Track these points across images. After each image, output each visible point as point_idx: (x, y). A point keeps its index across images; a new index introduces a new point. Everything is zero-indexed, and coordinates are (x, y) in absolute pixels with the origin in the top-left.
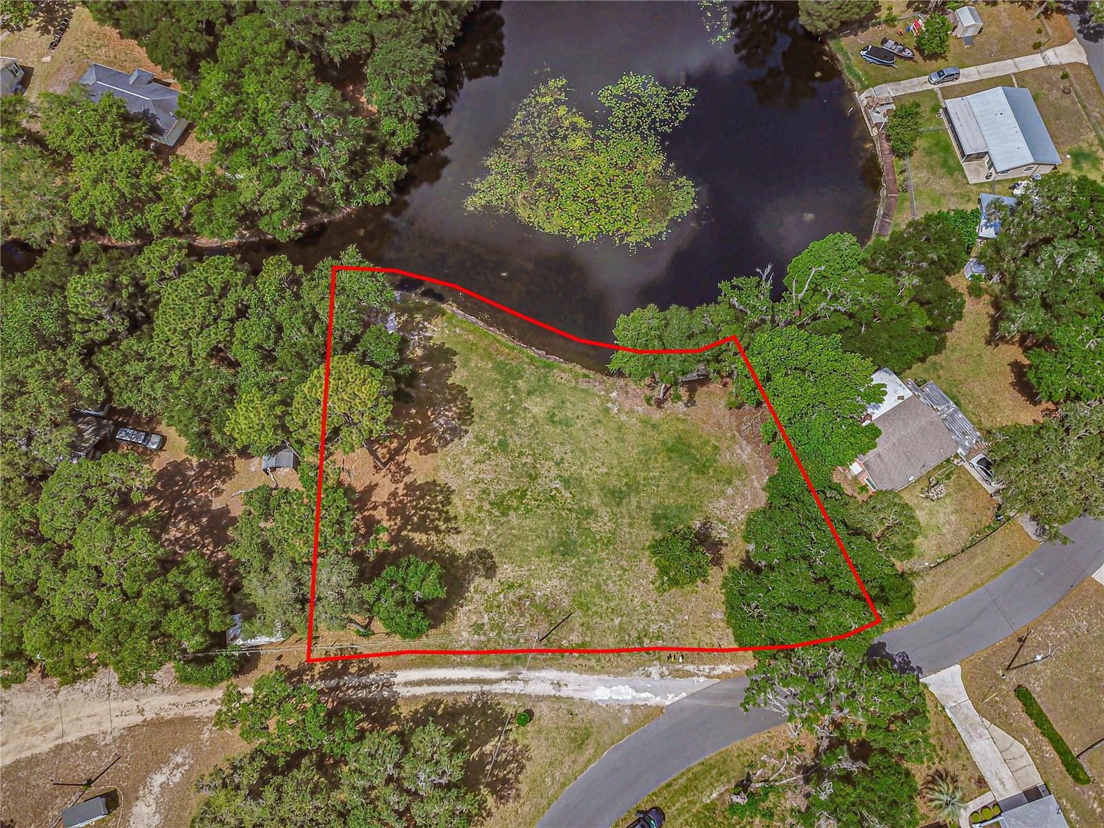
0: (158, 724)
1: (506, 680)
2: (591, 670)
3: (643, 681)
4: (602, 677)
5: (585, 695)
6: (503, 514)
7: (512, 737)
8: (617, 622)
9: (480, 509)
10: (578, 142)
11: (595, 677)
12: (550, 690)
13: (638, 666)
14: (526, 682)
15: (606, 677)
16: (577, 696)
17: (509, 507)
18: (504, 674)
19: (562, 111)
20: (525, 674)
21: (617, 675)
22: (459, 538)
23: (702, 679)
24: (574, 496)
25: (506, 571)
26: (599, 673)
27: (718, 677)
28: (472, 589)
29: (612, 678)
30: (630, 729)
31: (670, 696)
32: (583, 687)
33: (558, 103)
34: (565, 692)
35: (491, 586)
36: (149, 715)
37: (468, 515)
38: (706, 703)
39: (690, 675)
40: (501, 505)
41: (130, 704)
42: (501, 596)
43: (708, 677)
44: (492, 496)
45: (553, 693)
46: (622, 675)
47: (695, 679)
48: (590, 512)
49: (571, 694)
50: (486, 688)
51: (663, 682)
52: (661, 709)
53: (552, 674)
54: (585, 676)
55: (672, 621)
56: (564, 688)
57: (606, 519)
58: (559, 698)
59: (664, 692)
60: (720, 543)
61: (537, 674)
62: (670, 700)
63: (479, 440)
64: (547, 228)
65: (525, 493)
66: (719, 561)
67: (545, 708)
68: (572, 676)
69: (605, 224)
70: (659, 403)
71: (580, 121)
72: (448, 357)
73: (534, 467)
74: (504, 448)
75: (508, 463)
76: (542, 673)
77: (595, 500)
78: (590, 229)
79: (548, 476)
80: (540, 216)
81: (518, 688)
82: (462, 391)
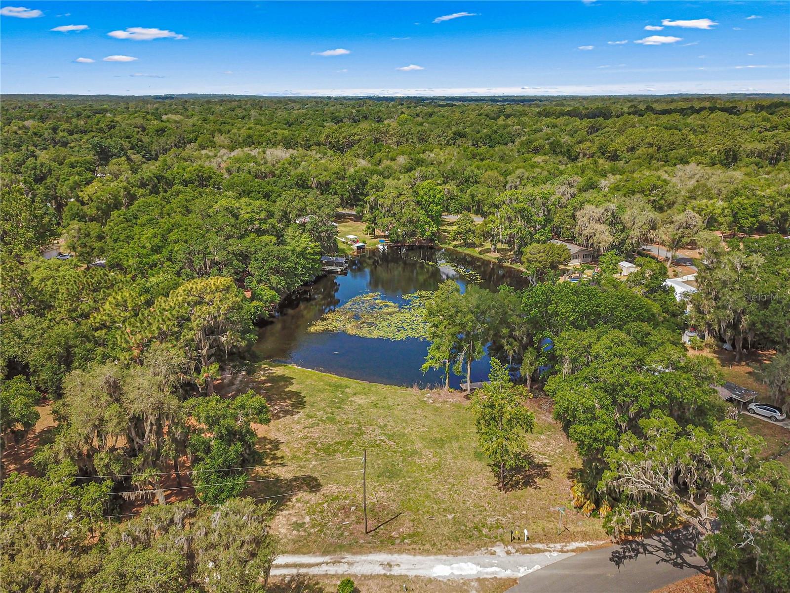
1: (327, 563)
2: (428, 552)
3: (487, 559)
4: (439, 557)
5: (422, 573)
6: (329, 455)
8: (450, 517)
9: (307, 453)
10: (390, 310)
11: (432, 557)
12: (380, 571)
13: (479, 547)
14: (350, 564)
15: (444, 557)
16: (412, 573)
17: (335, 451)
18: (327, 559)
20: (349, 558)
21: (456, 555)
22: (284, 469)
23: (555, 554)
24: (397, 444)
25: (330, 488)
26: (435, 554)
27: (573, 551)
28: (294, 499)
29: (451, 557)
31: (522, 569)
32: (417, 567)
34: (396, 571)
35: (313, 498)
37: (294, 457)
38: (567, 572)
39: (539, 551)
40: (329, 450)
42: (325, 505)
43: (562, 551)
44: (319, 445)
45: (382, 572)
46: (462, 554)
47: (547, 554)
48: (414, 453)
49: (404, 572)
50: (303, 571)
51: (510, 558)
52: (515, 581)
53: (384, 557)
54: (419, 558)
55: (509, 516)
56: (396, 568)
57: (431, 456)
58: (391, 577)
59: (516, 566)
60: (545, 465)
61: (364, 558)
62: (522, 572)
63: (309, 416)
64: (369, 336)
65: (351, 443)
66: (547, 475)
67: (372, 584)
68: (404, 558)
69: (411, 334)
70: (467, 397)
71: (391, 304)
72: (287, 380)
73: (359, 429)
74: (332, 420)
75: (335, 428)
76: (372, 557)
77: (419, 445)
78: (401, 336)
79: (372, 434)
80: (364, 332)
81: (341, 569)
82: (297, 394)
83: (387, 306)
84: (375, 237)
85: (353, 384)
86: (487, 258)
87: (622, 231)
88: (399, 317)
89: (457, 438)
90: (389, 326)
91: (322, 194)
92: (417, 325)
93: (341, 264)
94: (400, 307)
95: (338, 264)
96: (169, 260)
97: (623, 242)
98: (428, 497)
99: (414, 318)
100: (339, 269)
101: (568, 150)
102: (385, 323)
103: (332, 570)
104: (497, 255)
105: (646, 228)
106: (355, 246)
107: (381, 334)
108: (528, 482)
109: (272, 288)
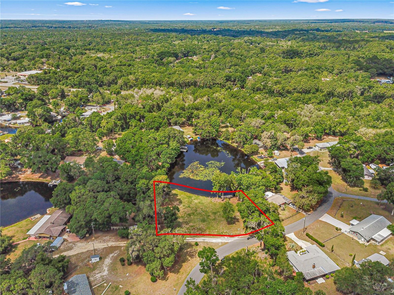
0: (111, 247)
2: (212, 237)
3: (223, 239)
4: (214, 238)
7: (194, 248)
8: (217, 230)
9: (184, 215)
10: (202, 169)
12: (202, 241)
13: (222, 237)
14: (196, 239)
16: (209, 241)
18: (192, 238)
19: (198, 165)
22: (180, 220)
23: (237, 238)
24: (205, 213)
25: (191, 224)
29: (216, 238)
30: (221, 246)
33: (198, 164)
34: (205, 241)
35: (187, 226)
36: (109, 246)
37: (182, 216)
40: (190, 215)
41: (105, 244)
42: (190, 228)
44: (187, 214)
46: (218, 238)
47: (235, 238)
48: (209, 216)
49: (207, 241)
50: (187, 241)
52: (228, 243)
53: (202, 238)
54: (210, 238)
55: (229, 230)
57: (213, 216)
59: (229, 240)
60: (238, 219)
62: (230, 241)
63: (184, 206)
64: (196, 179)
65: (194, 213)
66: (238, 221)
67: (201, 243)
68: (207, 238)
69: (209, 178)
70: (223, 200)
71: (202, 166)
72: (177, 195)
73: (196, 209)
74: (189, 207)
75: (190, 209)
76: (200, 238)
77: (210, 214)
78: (205, 179)
79: (199, 211)
80: (195, 178)
81: (195, 240)
82: (180, 199)
83: (201, 167)
84: (196, 135)
85: (194, 196)
86: (233, 145)
87: (276, 141)
88: (205, 172)
89: (219, 212)
90: (202, 175)
91: (177, 117)
92: (210, 175)
93: (186, 149)
94: (205, 168)
95: (185, 149)
96: (141, 158)
97: (276, 144)
98: (212, 226)
99: (209, 172)
100: (185, 151)
101: (270, 89)
102: (201, 174)
103: (193, 240)
104: (237, 144)
105: (283, 140)
106: (189, 140)
107: (200, 178)
108: (234, 223)
109: (168, 163)
